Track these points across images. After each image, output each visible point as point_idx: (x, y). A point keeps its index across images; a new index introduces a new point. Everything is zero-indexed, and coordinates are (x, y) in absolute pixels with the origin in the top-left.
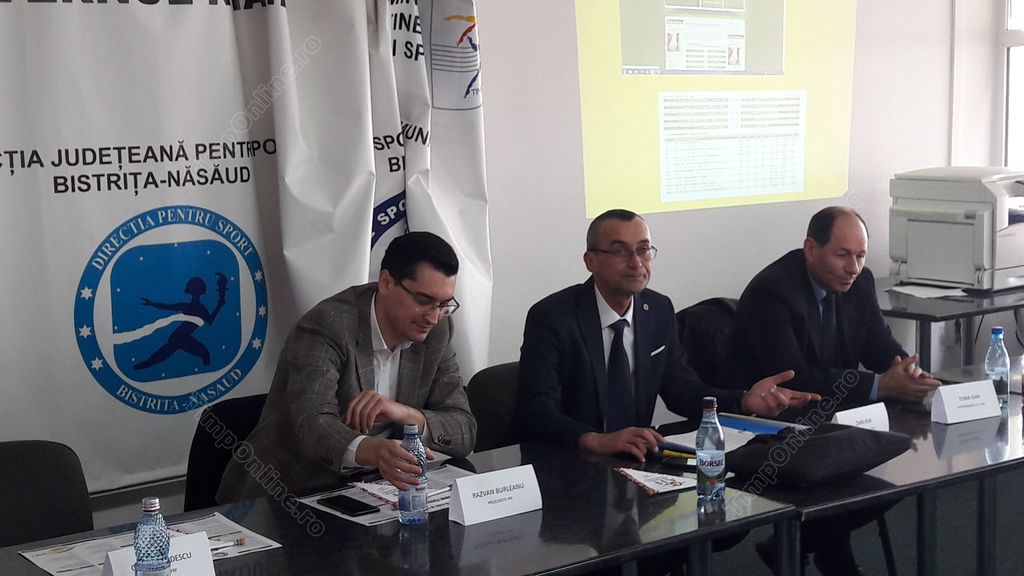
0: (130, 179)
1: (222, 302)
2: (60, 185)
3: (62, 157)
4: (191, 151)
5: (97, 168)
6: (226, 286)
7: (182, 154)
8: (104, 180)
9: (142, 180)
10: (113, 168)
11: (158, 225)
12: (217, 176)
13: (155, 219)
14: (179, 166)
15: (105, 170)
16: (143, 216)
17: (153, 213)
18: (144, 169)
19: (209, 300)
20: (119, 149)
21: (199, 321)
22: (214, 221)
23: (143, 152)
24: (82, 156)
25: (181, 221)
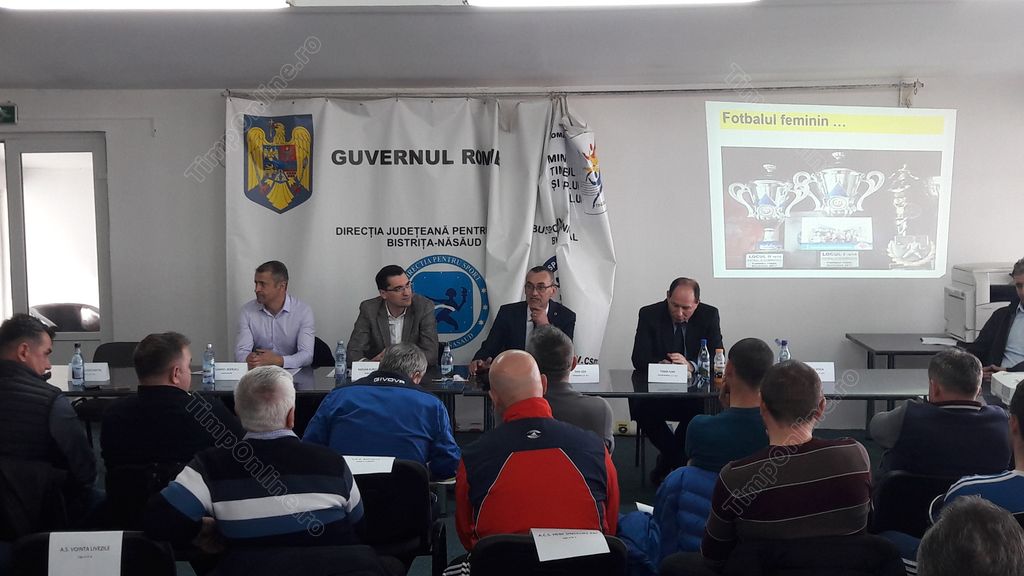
0: (421, 242)
1: (464, 301)
2: (390, 243)
3: (391, 231)
4: (450, 231)
5: (407, 236)
6: (467, 294)
7: (446, 231)
8: (409, 242)
9: (426, 242)
10: (414, 237)
11: (433, 263)
12: (463, 242)
13: (432, 260)
14: (444, 237)
15: (410, 237)
16: (426, 258)
17: (431, 258)
18: (428, 237)
19: (458, 299)
20: (417, 229)
21: (453, 309)
22: (461, 263)
23: (427, 230)
24: (400, 231)
25: (444, 262)
